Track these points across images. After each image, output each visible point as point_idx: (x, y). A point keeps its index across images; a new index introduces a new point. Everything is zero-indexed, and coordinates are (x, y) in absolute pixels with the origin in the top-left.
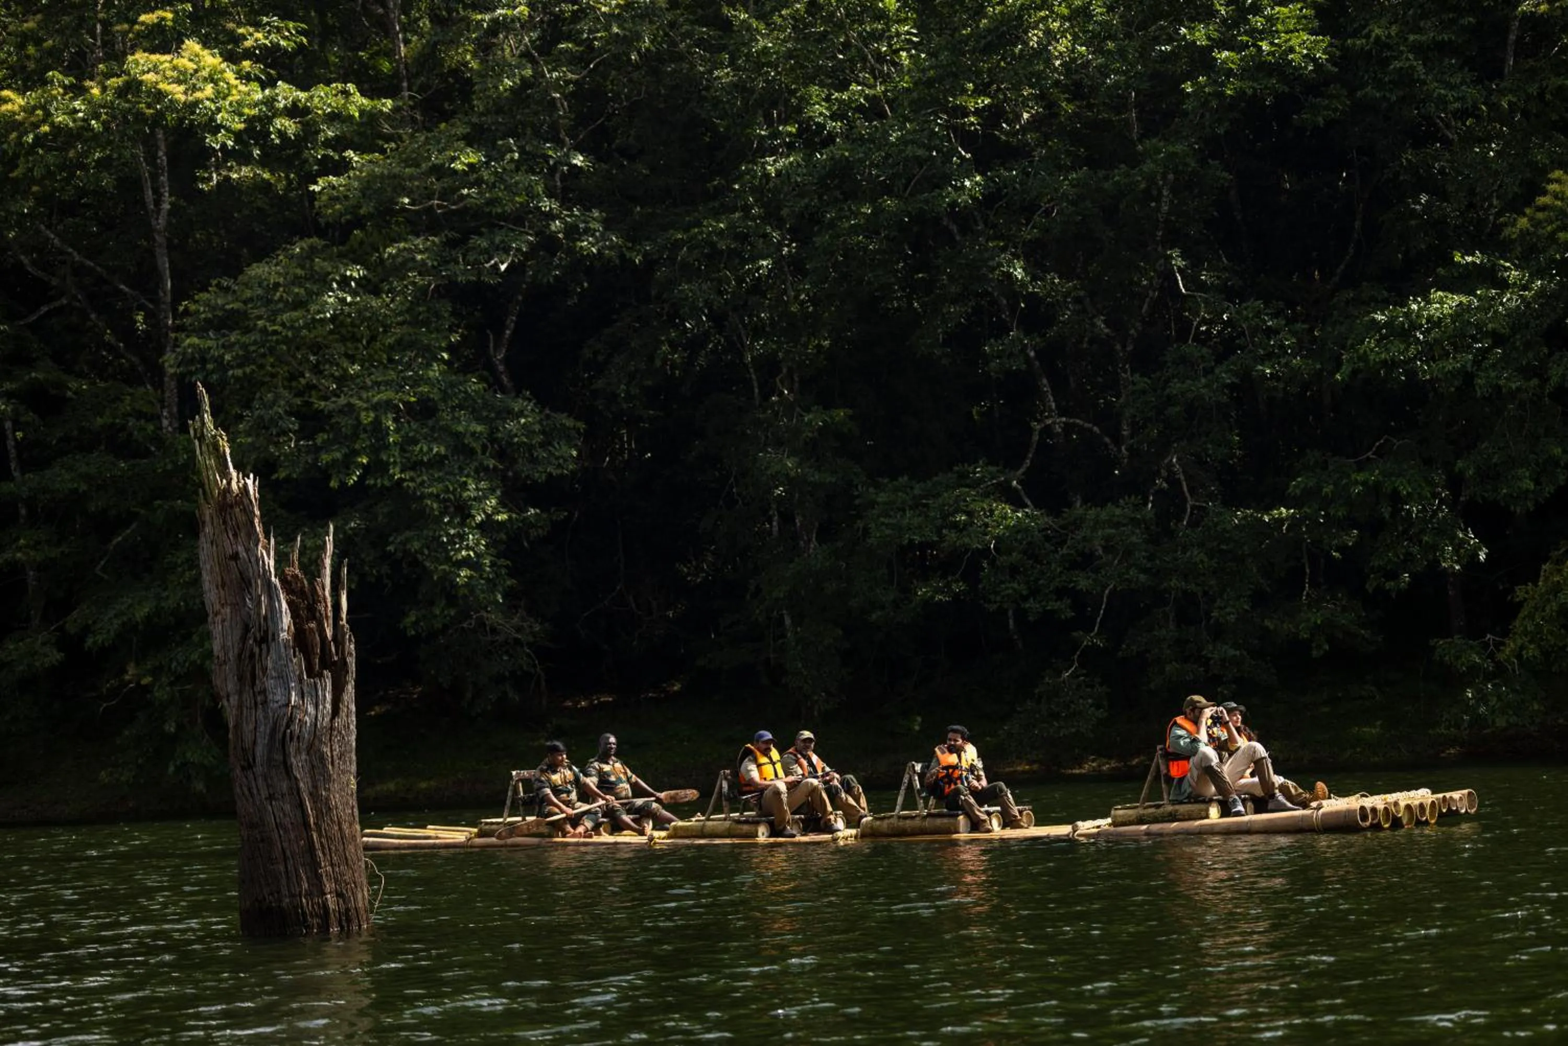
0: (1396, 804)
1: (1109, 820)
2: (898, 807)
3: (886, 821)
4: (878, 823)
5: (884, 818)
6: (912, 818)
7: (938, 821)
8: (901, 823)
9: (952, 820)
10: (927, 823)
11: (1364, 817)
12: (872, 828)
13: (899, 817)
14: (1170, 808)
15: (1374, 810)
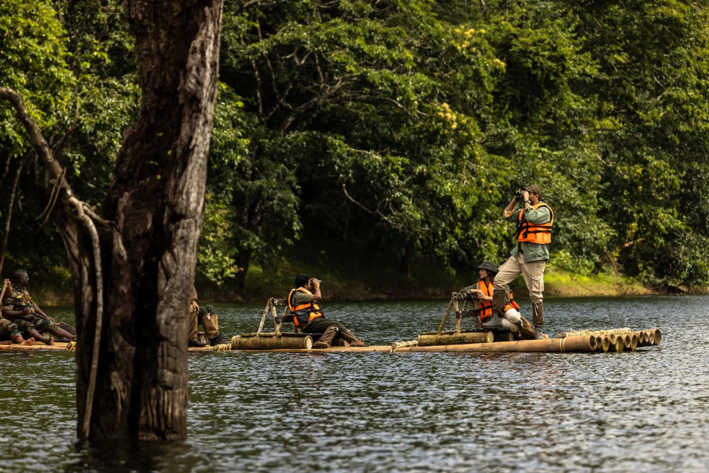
0: (612, 336)
1: (415, 342)
2: (260, 330)
3: (251, 339)
4: (245, 339)
5: (250, 336)
6: (271, 337)
7: (291, 340)
8: (263, 340)
9: (300, 339)
10: (283, 340)
11: (593, 344)
12: (240, 343)
13: (261, 336)
14: (459, 335)
15: (599, 339)
